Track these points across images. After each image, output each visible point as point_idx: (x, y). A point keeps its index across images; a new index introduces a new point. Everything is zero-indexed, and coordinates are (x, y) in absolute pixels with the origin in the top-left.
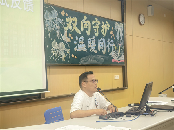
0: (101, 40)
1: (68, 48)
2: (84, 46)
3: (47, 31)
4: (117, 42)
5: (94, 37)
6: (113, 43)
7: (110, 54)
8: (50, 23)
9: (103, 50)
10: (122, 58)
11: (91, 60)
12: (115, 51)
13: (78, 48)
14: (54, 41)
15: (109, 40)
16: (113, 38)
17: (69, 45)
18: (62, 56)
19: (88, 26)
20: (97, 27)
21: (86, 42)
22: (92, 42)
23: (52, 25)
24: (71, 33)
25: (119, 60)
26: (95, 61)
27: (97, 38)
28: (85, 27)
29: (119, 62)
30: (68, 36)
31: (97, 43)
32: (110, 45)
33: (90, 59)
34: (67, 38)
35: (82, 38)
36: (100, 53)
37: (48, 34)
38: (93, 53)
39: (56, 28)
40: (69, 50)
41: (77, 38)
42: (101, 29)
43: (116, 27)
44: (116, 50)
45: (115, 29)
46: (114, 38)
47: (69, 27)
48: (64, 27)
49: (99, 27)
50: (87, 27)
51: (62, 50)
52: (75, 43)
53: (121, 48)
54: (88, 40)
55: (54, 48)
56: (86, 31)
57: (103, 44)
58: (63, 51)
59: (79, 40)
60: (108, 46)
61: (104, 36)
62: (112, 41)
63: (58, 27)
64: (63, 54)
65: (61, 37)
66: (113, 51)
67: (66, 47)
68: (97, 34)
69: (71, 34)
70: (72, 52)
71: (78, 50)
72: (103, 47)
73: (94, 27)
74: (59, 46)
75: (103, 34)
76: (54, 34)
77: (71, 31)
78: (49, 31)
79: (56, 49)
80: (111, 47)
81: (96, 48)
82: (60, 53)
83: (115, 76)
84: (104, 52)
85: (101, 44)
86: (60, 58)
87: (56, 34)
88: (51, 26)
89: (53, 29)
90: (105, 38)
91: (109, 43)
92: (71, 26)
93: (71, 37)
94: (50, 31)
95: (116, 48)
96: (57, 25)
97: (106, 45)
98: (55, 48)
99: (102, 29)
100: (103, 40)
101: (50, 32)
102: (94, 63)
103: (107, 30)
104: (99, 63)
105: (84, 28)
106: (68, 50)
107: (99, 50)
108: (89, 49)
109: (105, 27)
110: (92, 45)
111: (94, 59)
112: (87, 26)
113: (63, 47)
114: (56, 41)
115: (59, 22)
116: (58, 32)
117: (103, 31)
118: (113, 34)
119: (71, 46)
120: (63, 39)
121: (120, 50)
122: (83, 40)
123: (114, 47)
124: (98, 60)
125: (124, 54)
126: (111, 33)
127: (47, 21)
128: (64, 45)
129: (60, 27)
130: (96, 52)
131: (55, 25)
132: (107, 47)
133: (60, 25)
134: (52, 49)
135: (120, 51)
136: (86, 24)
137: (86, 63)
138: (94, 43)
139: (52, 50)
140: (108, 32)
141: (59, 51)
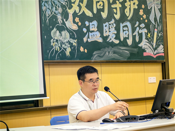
0: (124, 24)
1: (74, 39)
2: (98, 34)
3: (45, 15)
4: (151, 26)
5: (113, 21)
6: (144, 28)
7: (140, 45)
8: (49, 5)
9: (128, 39)
10: (161, 49)
11: (109, 54)
12: (148, 40)
13: (88, 37)
14: (55, 29)
15: (137, 23)
16: (144, 20)
17: (75, 34)
18: (65, 49)
19: (103, 6)
20: (118, 6)
21: (100, 29)
22: (110, 28)
23: (52, 8)
24: (78, 16)
25: (155, 53)
26: (116, 55)
27: (118, 22)
28: (99, 7)
29: (155, 57)
30: (74, 22)
31: (117, 29)
32: (140, 30)
33: (107, 53)
34: (73, 24)
35: (95, 23)
36: (124, 43)
37: (45, 21)
38: (112, 45)
39: (57, 12)
40: (76, 41)
41: (87, 23)
42: (123, 8)
43: (149, 4)
44: (150, 38)
45: (146, 7)
46: (146, 21)
47: (75, 8)
48: (68, 9)
49: (120, 6)
50: (102, 7)
51: (66, 41)
52: (85, 30)
53: (158, 36)
54: (104, 25)
55: (54, 39)
56: (101, 12)
57: (128, 30)
58: (67, 42)
59: (91, 26)
60: (136, 33)
61: (129, 18)
62: (143, 25)
63: (60, 10)
64: (67, 47)
65: (64, 23)
66: (144, 40)
67: (72, 37)
68: (117, 17)
69: (78, 19)
70: (80, 43)
71: (89, 41)
72: (127, 34)
73: (113, 6)
74: (61, 36)
75: (128, 15)
76: (54, 20)
77: (78, 14)
78: (47, 15)
79: (57, 41)
80: (142, 33)
81: (117, 37)
82: (63, 46)
83: (149, 78)
84: (130, 42)
85: (125, 31)
86: (63, 52)
87: (57, 19)
88: (50, 10)
89: (53, 13)
90: (130, 21)
91: (138, 28)
92: (78, 7)
93: (78, 23)
94: (49, 16)
95: (149, 35)
96: (59, 7)
97: (133, 32)
98: (56, 38)
99: (126, 7)
100: (128, 24)
101: (48, 17)
102: (114, 59)
103: (134, 9)
104: (122, 58)
105: (97, 9)
106: (74, 40)
107: (122, 39)
108: (105, 38)
109: (130, 5)
110: (110, 32)
111: (114, 53)
112: (102, 5)
113: (67, 37)
114: (57, 30)
115: (61, 3)
116: (59, 17)
117: (127, 11)
118: (143, 15)
119: (78, 35)
120: (67, 26)
121: (157, 38)
122: (96, 25)
123: (147, 34)
124: (121, 55)
125: (163, 45)
126: (141, 12)
127: (44, 2)
128: (68, 35)
129: (63, 9)
130: (117, 42)
131: (56, 8)
132: (134, 34)
133: (63, 6)
134: (52, 40)
135: (157, 40)
136: (101, 3)
137: (102, 59)
138: (114, 29)
139: (52, 42)
140: (136, 11)
141: (62, 43)
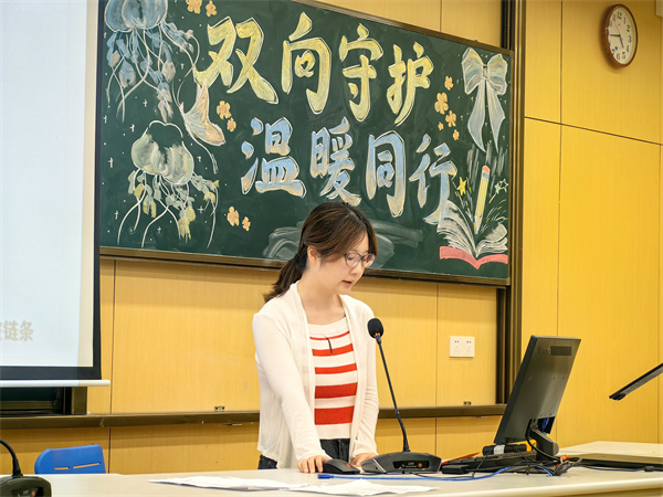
0: (383, 140)
1: (209, 176)
2: (292, 168)
3: (115, 84)
4: (470, 153)
5: (344, 126)
6: (447, 159)
7: (429, 220)
8: (131, 48)
9: (392, 194)
10: (498, 239)
12: (458, 204)
13: (258, 177)
14: (145, 137)
15: (426, 141)
16: (449, 131)
17: (213, 160)
18: (177, 212)
19: (316, 68)
20: (366, 72)
22: (335, 148)
23: (140, 60)
24: (228, 98)
25: (479, 251)
27: (361, 132)
28: (300, 73)
29: (477, 265)
30: (214, 117)
31: (358, 154)
32: (433, 167)
34: (207, 123)
35: (284, 126)
37: (115, 104)
39: (155, 75)
40: (214, 185)
41: (256, 126)
42: (382, 82)
43: (469, 76)
44: (464, 197)
45: (459, 85)
46: (456, 135)
47: (220, 66)
48: (194, 69)
49: (373, 74)
50: (312, 73)
51: (179, 183)
52: (247, 149)
53: (490, 191)
54: (315, 136)
55: (141, 172)
56: (308, 91)
57: (393, 163)
58: (184, 187)
59: (269, 138)
60: (416, 176)
61: (399, 121)
62: (443, 150)
63: (168, 70)
64: (183, 205)
65: (177, 118)
66: (445, 203)
67: (202, 169)
68: (361, 111)
69: (228, 106)
70: (229, 194)
71: (261, 188)
72: (390, 176)
73: (348, 72)
74: (166, 162)
75: (395, 111)
76: (146, 103)
77: (228, 88)
78: (123, 85)
79: (150, 178)
81: (356, 182)
82: (171, 199)
83: (453, 338)
84: (396, 205)
85: (383, 163)
86: (169, 221)
87: (154, 102)
88: (133, 65)
89: (143, 79)
90: (404, 131)
91: (426, 159)
92: (229, 64)
93: (226, 120)
94: (130, 87)
95: (462, 187)
96: (164, 58)
97: (410, 171)
98: (147, 170)
99: (392, 81)
100: (396, 140)
101: (126, 91)
103: (419, 90)
105: (295, 77)
106: (209, 182)
107: (371, 193)
108: (315, 184)
109: (405, 74)
110: (332, 162)
112: (311, 65)
113: (185, 167)
114: (155, 139)
115: (173, 46)
116: (164, 95)
117: (394, 92)
118: (447, 113)
119: (225, 164)
120: (188, 129)
121: (488, 199)
122: (287, 136)
123: (454, 182)
125: (505, 224)
126: (441, 103)
127: (114, 36)
128: (188, 161)
129: (178, 68)
130: (354, 200)
131: (154, 60)
132: (412, 179)
133: (178, 57)
134: (134, 174)
135: (488, 207)
136: (308, 57)
138: (346, 154)
139: (133, 183)
140: (425, 98)
141: (167, 189)
